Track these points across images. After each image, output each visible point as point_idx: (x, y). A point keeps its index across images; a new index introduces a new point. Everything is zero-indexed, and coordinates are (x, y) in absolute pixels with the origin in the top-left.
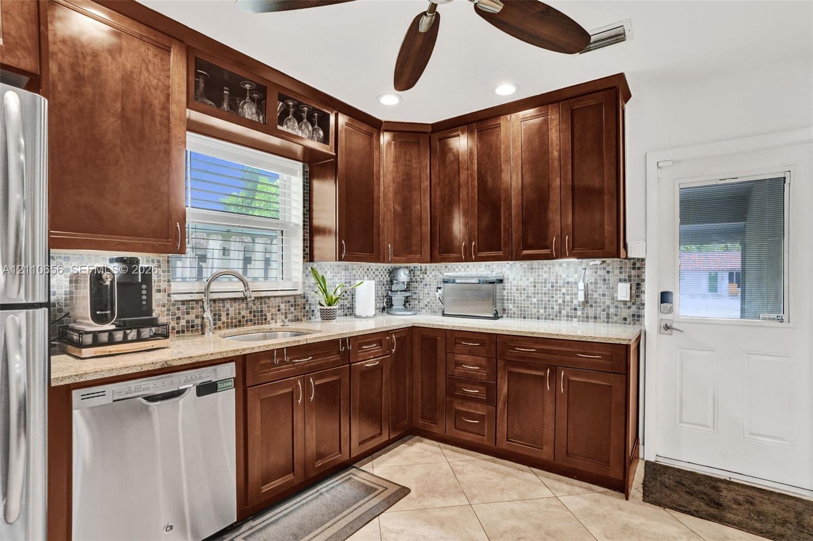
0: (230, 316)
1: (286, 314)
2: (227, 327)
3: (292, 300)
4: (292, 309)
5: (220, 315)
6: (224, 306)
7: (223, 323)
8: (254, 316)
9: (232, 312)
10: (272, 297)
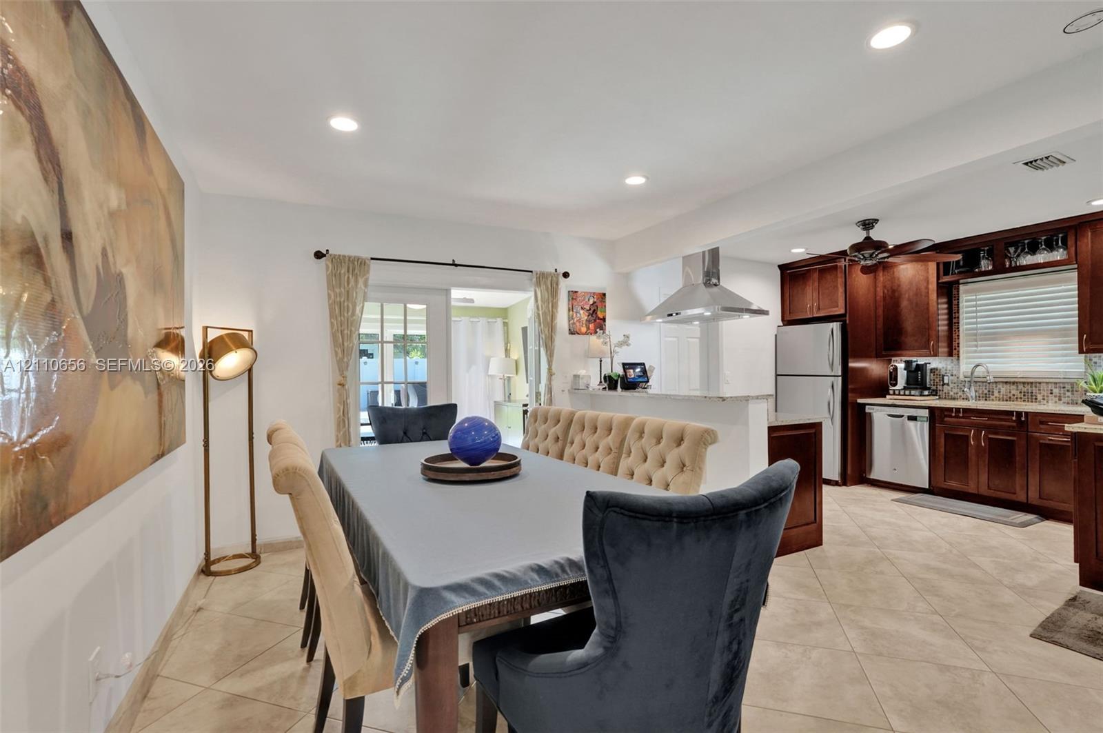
0: (1001, 393)
1: (1060, 396)
2: (999, 400)
3: (1068, 387)
4: (1069, 394)
5: (993, 392)
6: (996, 387)
7: (996, 397)
8: (1024, 395)
9: (1003, 390)
10: (1043, 382)
